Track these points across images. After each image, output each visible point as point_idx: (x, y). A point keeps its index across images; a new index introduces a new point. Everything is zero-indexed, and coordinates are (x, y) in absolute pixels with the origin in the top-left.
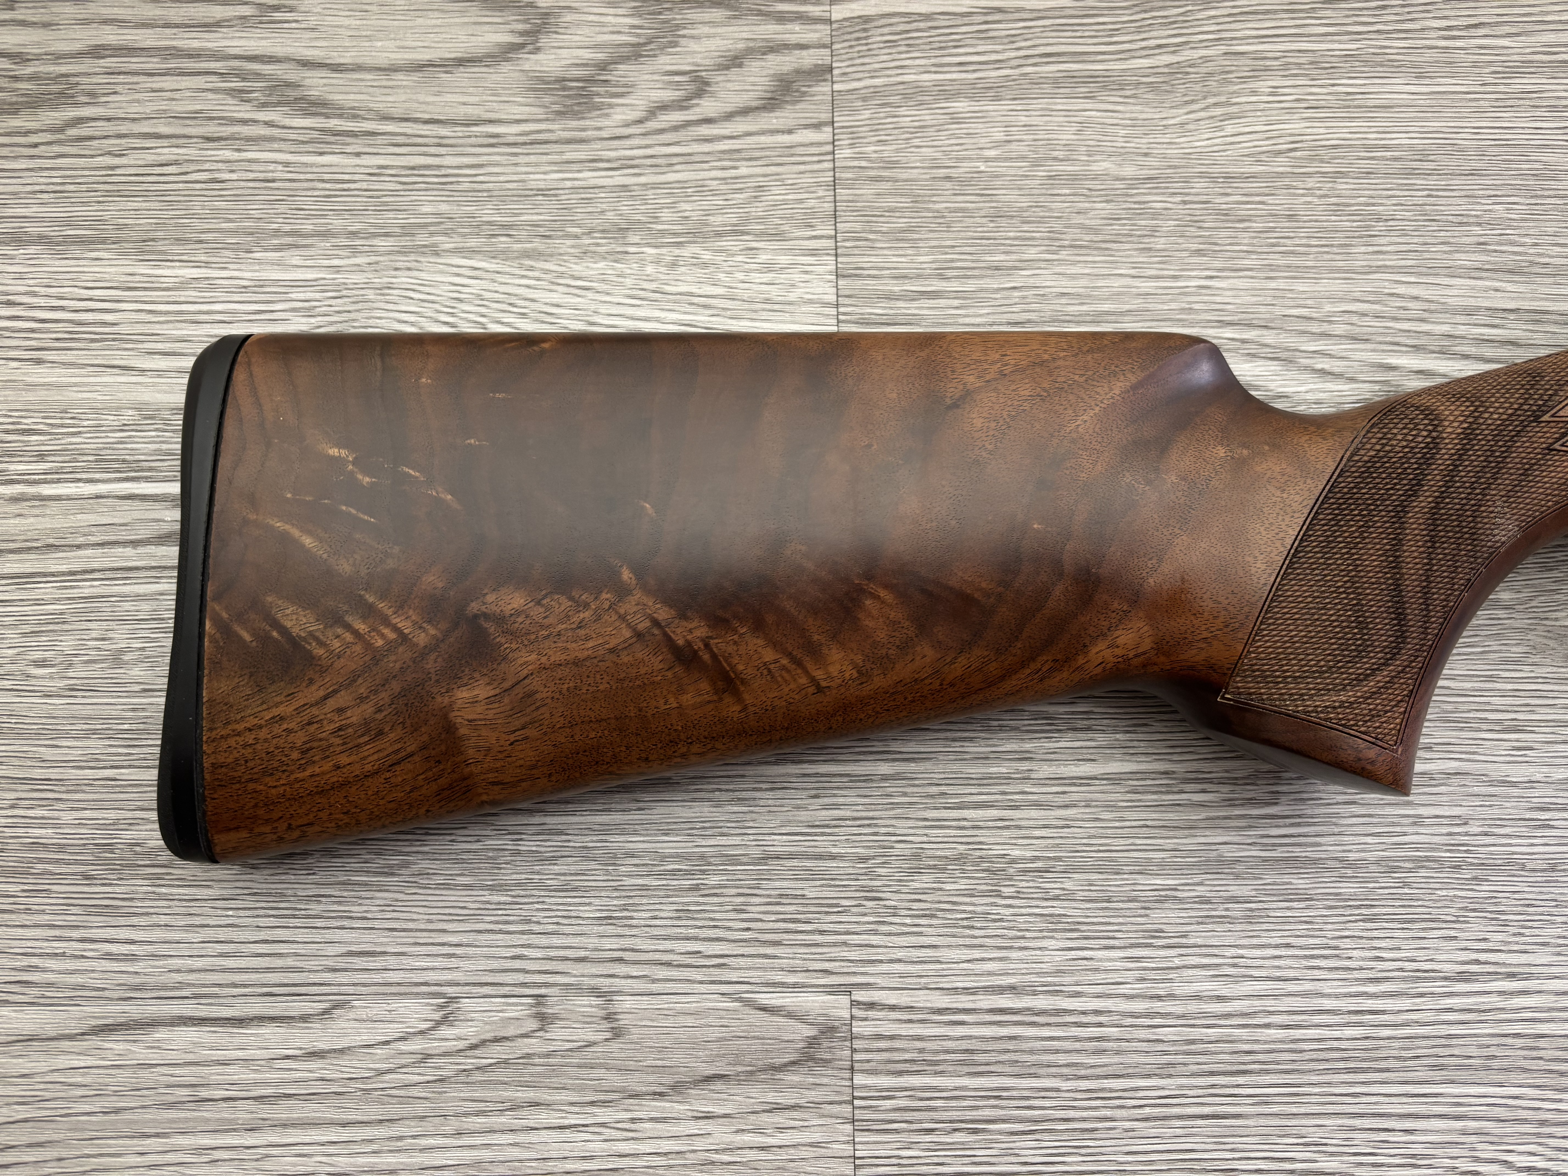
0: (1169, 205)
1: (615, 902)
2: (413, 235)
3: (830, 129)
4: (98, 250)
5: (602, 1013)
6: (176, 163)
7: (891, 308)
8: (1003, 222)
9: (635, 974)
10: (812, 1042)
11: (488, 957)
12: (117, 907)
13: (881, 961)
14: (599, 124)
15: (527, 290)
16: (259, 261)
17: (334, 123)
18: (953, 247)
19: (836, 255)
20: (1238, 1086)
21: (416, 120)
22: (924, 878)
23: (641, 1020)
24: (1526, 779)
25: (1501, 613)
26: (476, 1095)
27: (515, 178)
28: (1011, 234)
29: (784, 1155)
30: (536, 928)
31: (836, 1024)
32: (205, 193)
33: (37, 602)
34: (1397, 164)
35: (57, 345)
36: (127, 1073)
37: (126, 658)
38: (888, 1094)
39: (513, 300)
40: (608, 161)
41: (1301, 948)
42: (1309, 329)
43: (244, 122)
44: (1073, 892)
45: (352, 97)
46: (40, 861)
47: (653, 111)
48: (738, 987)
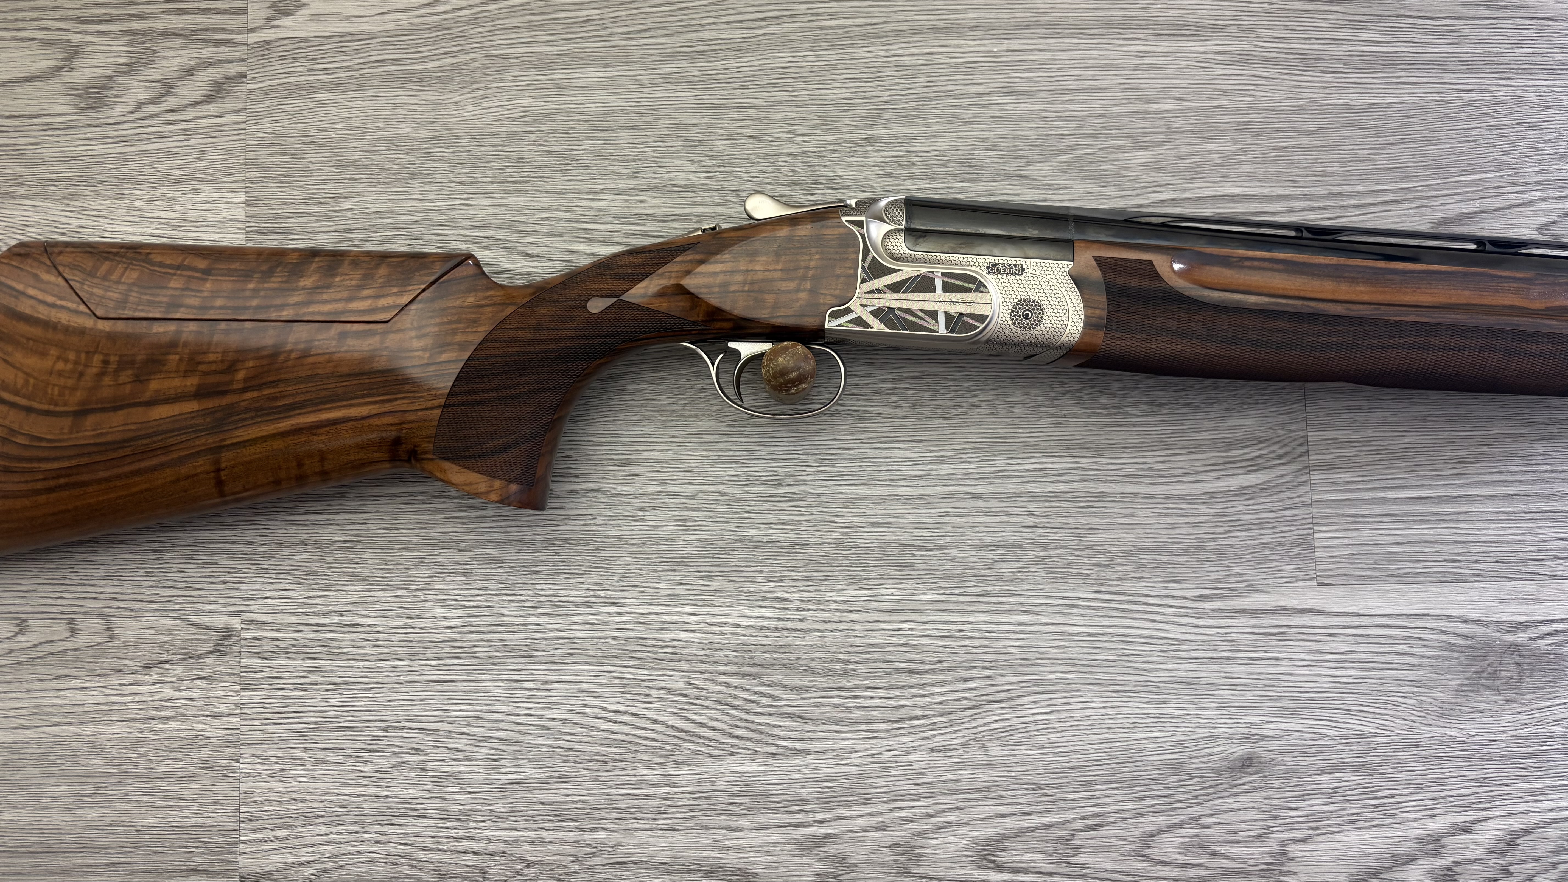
0: (445, 154)
1: (112, 568)
3: (245, 114)
5: (104, 627)
9: (123, 606)
10: (219, 642)
11: (44, 598)
13: (258, 598)
14: (107, 115)
15: (65, 218)
19: (246, 192)
20: (454, 665)
22: (284, 553)
23: (126, 631)
24: (632, 493)
26: (38, 671)
27: (58, 150)
29: (202, 702)
30: (69, 582)
31: (233, 632)
38: (260, 670)
40: (114, 137)
41: (494, 590)
44: (366, 560)
47: (140, 105)
48: (179, 613)
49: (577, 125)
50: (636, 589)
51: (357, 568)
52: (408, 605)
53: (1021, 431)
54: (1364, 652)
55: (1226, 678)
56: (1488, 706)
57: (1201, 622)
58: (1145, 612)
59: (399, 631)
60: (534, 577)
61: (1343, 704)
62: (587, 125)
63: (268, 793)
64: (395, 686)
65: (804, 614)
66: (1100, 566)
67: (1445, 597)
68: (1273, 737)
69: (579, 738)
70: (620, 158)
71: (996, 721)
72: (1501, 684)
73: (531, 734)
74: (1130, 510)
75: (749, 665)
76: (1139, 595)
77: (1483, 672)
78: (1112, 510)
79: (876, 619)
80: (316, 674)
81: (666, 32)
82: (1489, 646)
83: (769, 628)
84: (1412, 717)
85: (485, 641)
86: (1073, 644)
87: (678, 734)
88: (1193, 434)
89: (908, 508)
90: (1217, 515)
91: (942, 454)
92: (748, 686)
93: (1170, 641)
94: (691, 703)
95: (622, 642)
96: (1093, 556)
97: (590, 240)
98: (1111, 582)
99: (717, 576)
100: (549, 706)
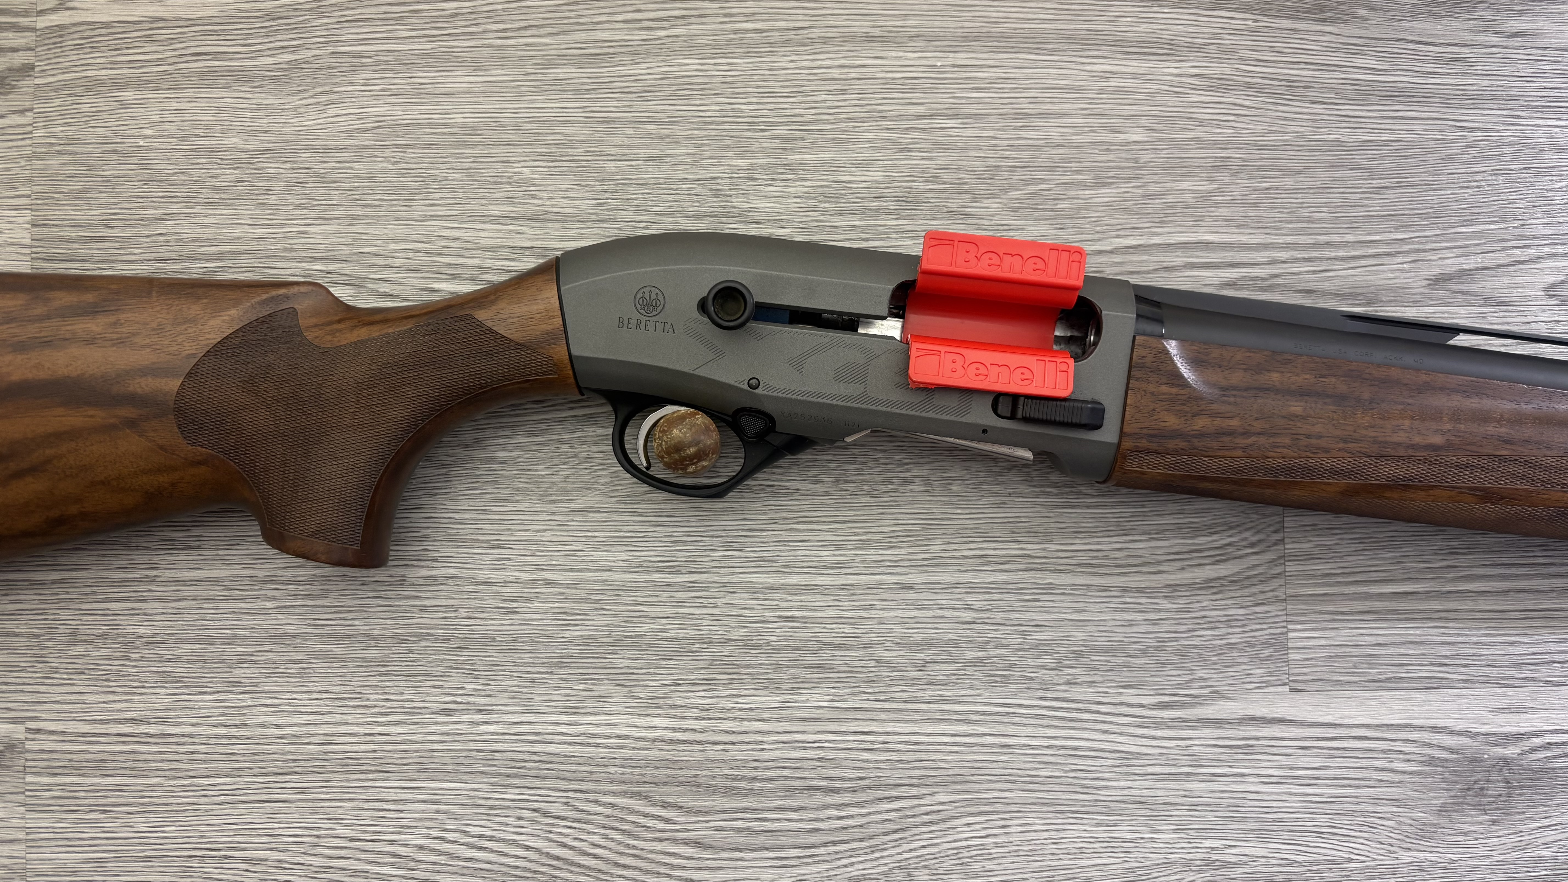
49: (441, 140)
50: (507, 694)
52: (232, 711)
53: (959, 511)
54: (1340, 768)
55: (1185, 796)
56: (1472, 828)
57: (1159, 733)
58: (1096, 721)
59: (220, 741)
60: (383, 678)
61: (1314, 826)
62: (453, 139)
64: (213, 807)
65: (704, 724)
66: (1046, 669)
67: (1430, 705)
68: (1236, 864)
69: (436, 868)
70: (491, 179)
71: (924, 847)
72: (1488, 803)
73: (379, 863)
74: (1081, 605)
75: (638, 783)
76: (1089, 702)
77: (1469, 789)
78: (1061, 605)
79: (789, 729)
81: (549, 30)
82: (1475, 760)
83: (663, 741)
84: (1390, 841)
85: (325, 753)
86: (1014, 758)
87: (554, 863)
88: (1155, 518)
89: (829, 600)
90: (1179, 611)
91: (869, 537)
92: (637, 808)
93: (1123, 755)
94: (570, 827)
95: (489, 756)
96: (1039, 657)
97: (454, 277)
98: (1058, 688)
99: (603, 679)
100: (402, 830)
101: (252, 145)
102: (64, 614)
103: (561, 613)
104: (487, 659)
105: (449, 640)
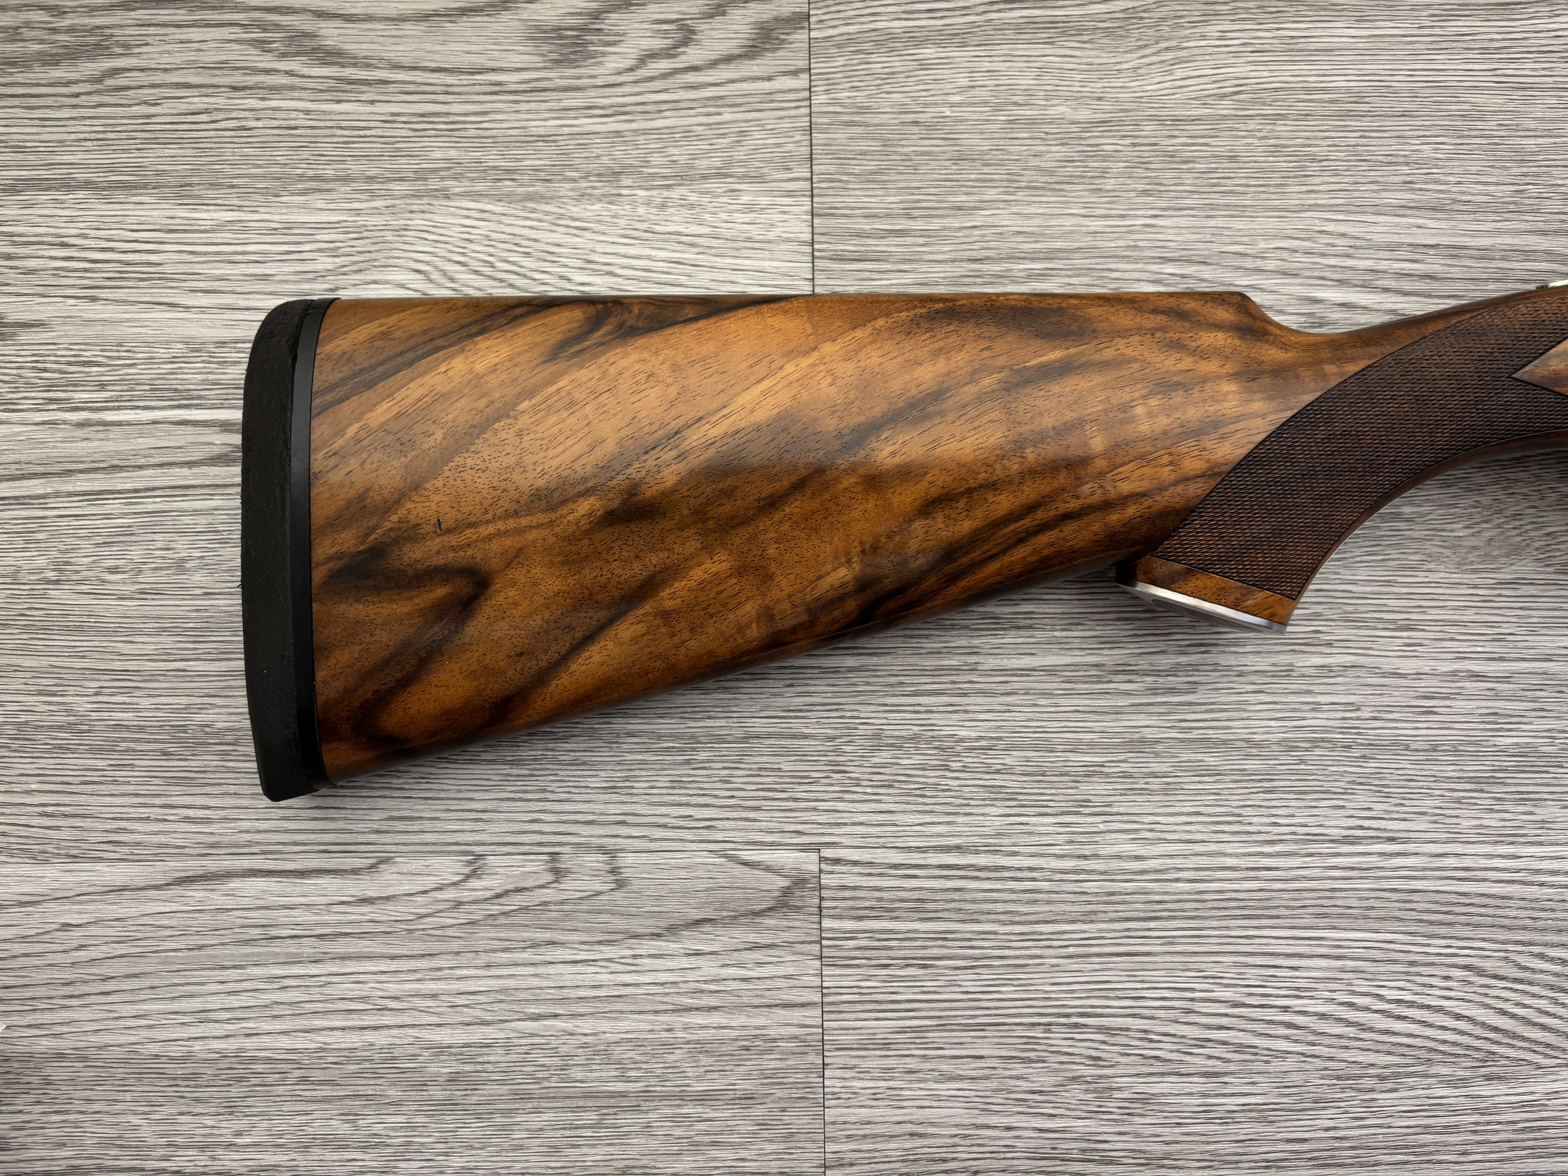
0: (1119, 148)
1: (619, 775)
2: (426, 179)
3: (807, 76)
4: (140, 195)
5: (608, 867)
6: (206, 111)
7: (862, 245)
8: (965, 165)
9: (636, 834)
10: (787, 892)
11: (509, 821)
12: (192, 778)
13: (846, 824)
14: (593, 72)
15: (531, 231)
16: (287, 205)
17: (348, 72)
18: (919, 188)
19: (812, 196)
20: (1149, 929)
21: (424, 69)
22: (884, 754)
23: (642, 873)
24: (1414, 671)
25: (1402, 525)
26: (502, 935)
27: (517, 124)
28: (973, 176)
29: (762, 985)
30: (550, 796)
31: (807, 876)
32: (235, 140)
33: (108, 516)
34: (1334, 107)
35: (109, 283)
36: (207, 916)
37: (188, 565)
38: (851, 935)
39: (518, 240)
40: (602, 108)
41: (1209, 815)
42: (1243, 265)
43: (267, 72)
44: (1012, 767)
45: (364, 46)
46: (124, 740)
47: (644, 59)
48: (723, 845)
50: (1425, 818)
51: (999, 780)
59: (1066, 877)
60: (1268, 796)
63: (869, 1123)
64: (1060, 961)
69: (1344, 1042)
73: (1270, 1036)
80: (940, 943)
87: (1492, 1035)
95: (1405, 896)
99: (1546, 800)
100: (1298, 993)
101: (1084, 115)
102: (865, 711)
103: (1490, 714)
104: (1399, 772)
105: (1350, 747)
